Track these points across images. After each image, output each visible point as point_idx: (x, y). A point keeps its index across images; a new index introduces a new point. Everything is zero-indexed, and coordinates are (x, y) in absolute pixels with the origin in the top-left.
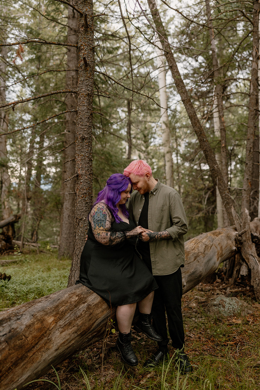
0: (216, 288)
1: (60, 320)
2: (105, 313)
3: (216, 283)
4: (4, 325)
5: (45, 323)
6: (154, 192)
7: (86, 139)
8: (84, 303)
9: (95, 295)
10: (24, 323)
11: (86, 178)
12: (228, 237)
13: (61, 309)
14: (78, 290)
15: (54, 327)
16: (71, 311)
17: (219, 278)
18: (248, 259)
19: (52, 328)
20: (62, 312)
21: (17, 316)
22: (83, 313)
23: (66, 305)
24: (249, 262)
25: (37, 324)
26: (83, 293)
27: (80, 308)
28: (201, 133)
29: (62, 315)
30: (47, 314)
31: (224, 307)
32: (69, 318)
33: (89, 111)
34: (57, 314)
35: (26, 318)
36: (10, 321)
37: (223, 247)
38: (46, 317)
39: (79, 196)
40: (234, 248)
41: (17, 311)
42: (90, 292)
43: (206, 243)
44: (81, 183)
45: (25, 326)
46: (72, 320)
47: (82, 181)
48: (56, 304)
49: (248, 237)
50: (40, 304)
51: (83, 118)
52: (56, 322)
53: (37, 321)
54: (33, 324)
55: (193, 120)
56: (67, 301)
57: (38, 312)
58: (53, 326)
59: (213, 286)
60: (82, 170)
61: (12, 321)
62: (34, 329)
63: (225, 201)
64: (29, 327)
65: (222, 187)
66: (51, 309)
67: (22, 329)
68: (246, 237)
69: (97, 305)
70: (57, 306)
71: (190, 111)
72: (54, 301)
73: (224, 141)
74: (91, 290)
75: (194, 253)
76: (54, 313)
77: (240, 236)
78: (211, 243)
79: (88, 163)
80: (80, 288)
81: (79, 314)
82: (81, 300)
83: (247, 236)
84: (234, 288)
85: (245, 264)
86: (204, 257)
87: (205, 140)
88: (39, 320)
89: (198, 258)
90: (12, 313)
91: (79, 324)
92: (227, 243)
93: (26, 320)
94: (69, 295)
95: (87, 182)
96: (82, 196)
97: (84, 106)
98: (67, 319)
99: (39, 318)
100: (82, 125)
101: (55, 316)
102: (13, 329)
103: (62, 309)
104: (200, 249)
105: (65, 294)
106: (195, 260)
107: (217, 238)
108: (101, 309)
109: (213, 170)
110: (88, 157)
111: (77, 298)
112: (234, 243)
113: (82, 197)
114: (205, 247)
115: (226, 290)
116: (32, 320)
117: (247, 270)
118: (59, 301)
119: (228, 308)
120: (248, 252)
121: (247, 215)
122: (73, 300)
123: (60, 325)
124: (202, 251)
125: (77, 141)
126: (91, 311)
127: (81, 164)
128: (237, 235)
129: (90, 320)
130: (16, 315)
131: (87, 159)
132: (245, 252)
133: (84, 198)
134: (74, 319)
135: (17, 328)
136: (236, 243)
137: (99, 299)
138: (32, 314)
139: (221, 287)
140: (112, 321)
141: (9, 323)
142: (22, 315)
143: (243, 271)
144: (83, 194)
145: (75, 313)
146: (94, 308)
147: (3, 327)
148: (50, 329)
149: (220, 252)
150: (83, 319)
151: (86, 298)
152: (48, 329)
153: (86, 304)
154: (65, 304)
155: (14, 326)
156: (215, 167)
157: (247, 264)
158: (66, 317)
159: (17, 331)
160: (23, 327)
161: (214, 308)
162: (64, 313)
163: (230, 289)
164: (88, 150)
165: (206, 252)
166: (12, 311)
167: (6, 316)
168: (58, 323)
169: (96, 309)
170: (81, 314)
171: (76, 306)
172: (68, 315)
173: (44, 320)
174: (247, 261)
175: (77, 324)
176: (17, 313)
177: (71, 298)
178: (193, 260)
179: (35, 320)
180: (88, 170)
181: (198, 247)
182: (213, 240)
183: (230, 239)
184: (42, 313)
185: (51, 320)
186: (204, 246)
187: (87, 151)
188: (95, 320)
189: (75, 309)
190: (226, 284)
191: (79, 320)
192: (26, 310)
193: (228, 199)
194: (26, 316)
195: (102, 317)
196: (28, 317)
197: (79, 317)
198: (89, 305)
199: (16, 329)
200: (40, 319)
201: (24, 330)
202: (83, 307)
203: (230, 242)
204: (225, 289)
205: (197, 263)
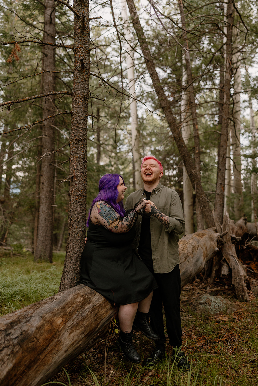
0: (196, 288)
1: (68, 321)
2: (109, 313)
3: (195, 283)
4: (15, 327)
5: (54, 324)
6: (156, 190)
7: (81, 141)
8: (89, 303)
9: (98, 296)
10: (34, 325)
11: (81, 179)
12: (211, 239)
13: (68, 310)
14: (82, 291)
15: (63, 328)
16: (77, 311)
17: (197, 278)
18: (229, 259)
19: (61, 329)
20: (69, 313)
21: (27, 318)
22: (89, 314)
23: (73, 306)
24: (229, 262)
25: (47, 325)
26: (87, 294)
27: (86, 308)
28: (180, 139)
29: (70, 316)
30: (55, 316)
31: (210, 305)
32: (76, 319)
33: (84, 113)
34: (65, 315)
35: (35, 320)
36: (20, 323)
37: (208, 248)
38: (54, 318)
39: (73, 197)
40: (217, 249)
41: (25, 313)
42: (93, 293)
43: (193, 244)
44: (76, 184)
45: (35, 328)
46: (79, 321)
47: (77, 182)
48: (62, 305)
49: (229, 239)
50: (46, 305)
51: (79, 120)
52: (64, 323)
53: (46, 323)
54: (43, 325)
55: (172, 126)
56: (73, 302)
57: (46, 313)
58: (62, 327)
59: (193, 286)
60: (77, 172)
61: (22, 323)
62: (45, 331)
63: (202, 204)
64: (39, 328)
65: (199, 191)
66: (58, 310)
67: (33, 331)
68: (227, 239)
69: (101, 305)
70: (64, 307)
71: (170, 118)
72: (60, 302)
73: (197, 148)
75: (184, 254)
76: (62, 314)
77: (221, 237)
78: (198, 244)
79: (83, 165)
80: (83, 289)
81: (85, 315)
82: (86, 301)
83: (228, 237)
84: (213, 287)
85: (225, 264)
86: (193, 257)
87: (183, 146)
88: (48, 322)
89: (188, 259)
90: (21, 315)
91: (86, 325)
92: (211, 244)
93: (36, 322)
94: (74, 295)
95: (81, 184)
96: (77, 197)
97: (80, 108)
98: (75, 320)
99: (48, 319)
100: (78, 127)
101: (63, 317)
102: (24, 331)
103: (69, 310)
104: (188, 249)
105: (70, 295)
106: (185, 260)
107: (202, 239)
108: (104, 310)
109: (191, 174)
110: (83, 159)
111: (82, 299)
112: (216, 244)
113: (77, 199)
114: (193, 247)
115: (206, 289)
116: (42, 322)
117: (228, 270)
118: (65, 302)
119: (214, 307)
120: (228, 252)
121: (227, 218)
122: (78, 300)
123: (69, 326)
124: (191, 251)
125: (72, 143)
126: (96, 311)
127: (76, 165)
128: (219, 237)
129: (96, 320)
130: (25, 317)
131: (82, 161)
132: (225, 253)
133: (79, 200)
134: (81, 320)
135: (28, 330)
136: (218, 244)
137: (102, 299)
138: (41, 315)
139: (200, 286)
140: (115, 320)
141: (20, 325)
142: (31, 317)
143: (224, 271)
144: (78, 196)
145: (82, 314)
146: (99, 309)
147: (14, 329)
148: (60, 330)
149: (206, 252)
150: (89, 320)
151: (90, 298)
152: (58, 330)
153: (91, 304)
154: (72, 305)
155: (25, 328)
156: (193, 171)
157: (228, 264)
158: (74, 318)
159: (28, 334)
160: (34, 329)
161: (201, 306)
162: (72, 314)
163: (210, 288)
164: (83, 152)
165: (194, 253)
166: (20, 313)
167: (15, 318)
168: (67, 324)
169: (100, 309)
170: (87, 315)
171: (82, 307)
172: (75, 316)
173: (53, 321)
174: (228, 261)
175: (84, 325)
176: (26, 315)
177: (76, 298)
178: (183, 260)
179: (45, 322)
180: (83, 171)
181: (187, 247)
182: (199, 241)
183: (213, 241)
184: (50, 315)
185: (59, 321)
186: (192, 247)
187: (82, 153)
188: (100, 320)
189: (81, 310)
190: (205, 284)
191: (86, 321)
192: (34, 311)
193: (205, 203)
194: (35, 318)
195: (106, 317)
196: (37, 318)
197: (85, 317)
198: (94, 305)
199: (27, 331)
200: (49, 321)
201: (35, 332)
202: (88, 307)
203: (213, 243)
204: (205, 288)
205: (188, 263)
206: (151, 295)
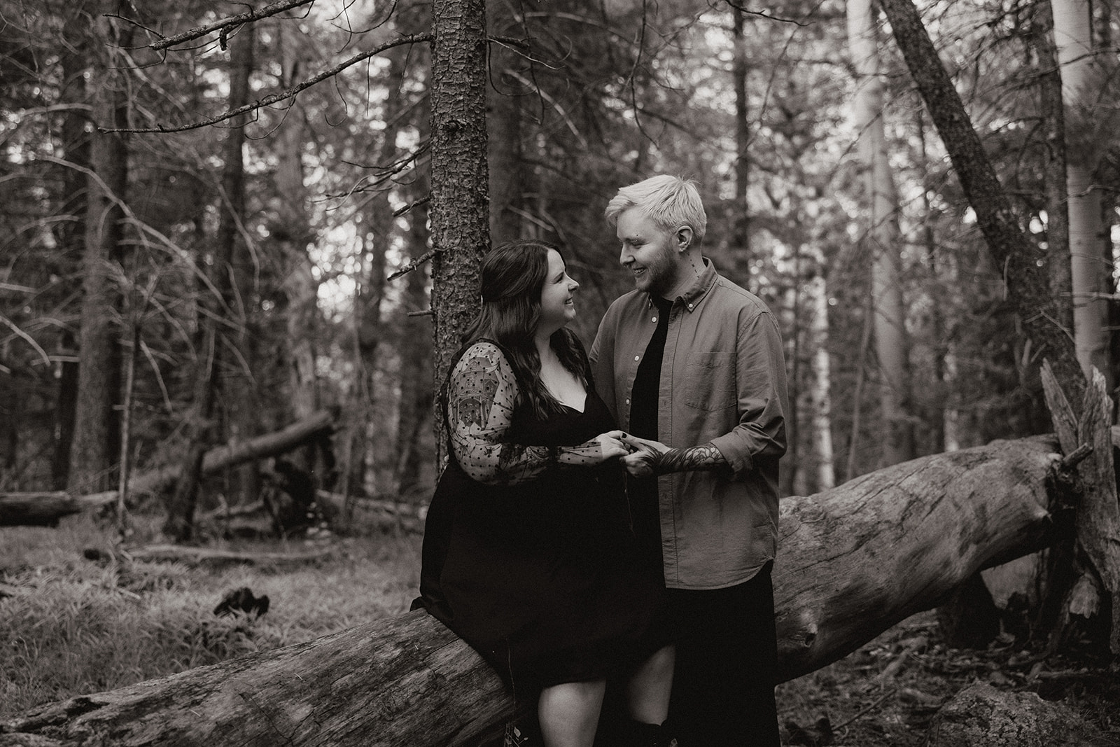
0: (994, 666)
1: (333, 715)
2: (494, 704)
3: (996, 647)
4: (147, 717)
5: (279, 719)
6: (691, 300)
7: (462, 132)
8: (420, 669)
9: (460, 647)
10: (213, 717)
11: (467, 261)
12: (1019, 473)
13: (339, 682)
14: (406, 628)
15: (309, 736)
16: (372, 689)
17: (1007, 631)
18: (1102, 556)
19: (301, 737)
20: (341, 692)
21: (194, 695)
22: (412, 701)
23: (359, 670)
24: (1103, 565)
25: (255, 721)
26: (422, 638)
27: (403, 683)
28: (941, 95)
29: (340, 700)
30: (287, 696)
31: (984, 724)
32: (364, 712)
33: (470, 37)
34: (323, 696)
35: (220, 701)
36: (167, 706)
37: (989, 509)
38: (285, 704)
39: (444, 323)
40: (1041, 513)
41: (196, 680)
42: (445, 637)
43: (917, 491)
44: (450, 278)
45: (213, 726)
46: (373, 721)
47: (452, 272)
48: (323, 666)
49: (1105, 475)
50: (275, 663)
51: (452, 62)
52: (317, 719)
53: (254, 713)
54: (241, 720)
55: (911, 46)
56: (364, 660)
57: (262, 687)
58: (305, 733)
59: (982, 657)
60: (451, 236)
61: (174, 707)
62: (243, 736)
63: (1041, 342)
64: (225, 728)
65: (1029, 290)
66: (305, 678)
67: (202, 734)
68: (1096, 476)
69: (464, 679)
70: (328, 673)
71: (899, 16)
72: (319, 657)
73: (1053, 121)
74: (448, 631)
75: (860, 525)
76: (315, 693)
77: (1064, 467)
78: (939, 493)
79: (472, 211)
80: (415, 622)
81: (399, 702)
82: (412, 658)
83: (1101, 470)
84: (1059, 666)
85: (1086, 575)
86: (899, 538)
87: (957, 117)
88: (262, 711)
89: (873, 542)
90: (179, 685)
91: (398, 734)
92: (1009, 495)
93: (220, 707)
94: (374, 640)
95: (468, 277)
96: (454, 322)
97: (455, 19)
98: (357, 716)
99: (262, 704)
100: (449, 85)
101: (315, 702)
102: (174, 730)
103: (341, 682)
104: (885, 509)
105: (362, 636)
106: (858, 546)
107: (968, 474)
108: (478, 693)
109: (990, 227)
110: (471, 190)
111: (397, 652)
112: (1042, 495)
113: (455, 328)
114: (910, 503)
115: (1027, 673)
116: (239, 709)
117: (1096, 598)
118: (337, 657)
119: (1002, 731)
120: (1101, 529)
121: (1099, 394)
122: (382, 656)
123: (331, 733)
124: (895, 516)
125: (435, 140)
126: (443, 695)
127: (448, 214)
128: (1056, 466)
129: (437, 724)
130: (189, 691)
131: (467, 197)
132: (1089, 532)
133: (460, 330)
134: (382, 718)
135: (189, 728)
136: (1051, 494)
137: (473, 659)
138: (243, 690)
139: (1011, 662)
140: (518, 733)
141: (164, 712)
142: (209, 692)
143: (1080, 601)
144: (457, 317)
145: (385, 699)
146: (455, 688)
147: (144, 722)
148: (297, 741)
149: (976, 524)
150: (412, 720)
151: (428, 653)
152: (290, 740)
153: (427, 671)
154: (356, 667)
155: (180, 723)
156: (999, 216)
157: (1096, 574)
158: (354, 708)
159: (188, 739)
160: (207, 728)
161: (949, 727)
162: (349, 697)
163: (1044, 669)
164: (470, 169)
165: (910, 522)
166: (182, 678)
167: (159, 691)
168: (326, 724)
169: (460, 690)
170: (407, 704)
171: (390, 676)
172: (361, 703)
173: (277, 711)
174: (1096, 562)
175: (391, 733)
176: (196, 685)
177: (377, 649)
178: (848, 546)
179: (249, 711)
180: (473, 233)
181: (881, 502)
182: (947, 481)
183: (1027, 482)
184: (273, 691)
185: (300, 712)
186: (904, 502)
187: (467, 172)
188: (457, 725)
189: (387, 686)
190: (1034, 652)
191: (399, 722)
192: (225, 678)
193: (1054, 336)
194: (221, 696)
195: (481, 717)
196: (229, 698)
197: (398, 711)
198: (438, 675)
199: (184, 731)
200: (266, 708)
201: (210, 736)
202: (414, 680)
203: (1022, 491)
204: (1027, 669)
205: (867, 559)
206: (663, 660)
